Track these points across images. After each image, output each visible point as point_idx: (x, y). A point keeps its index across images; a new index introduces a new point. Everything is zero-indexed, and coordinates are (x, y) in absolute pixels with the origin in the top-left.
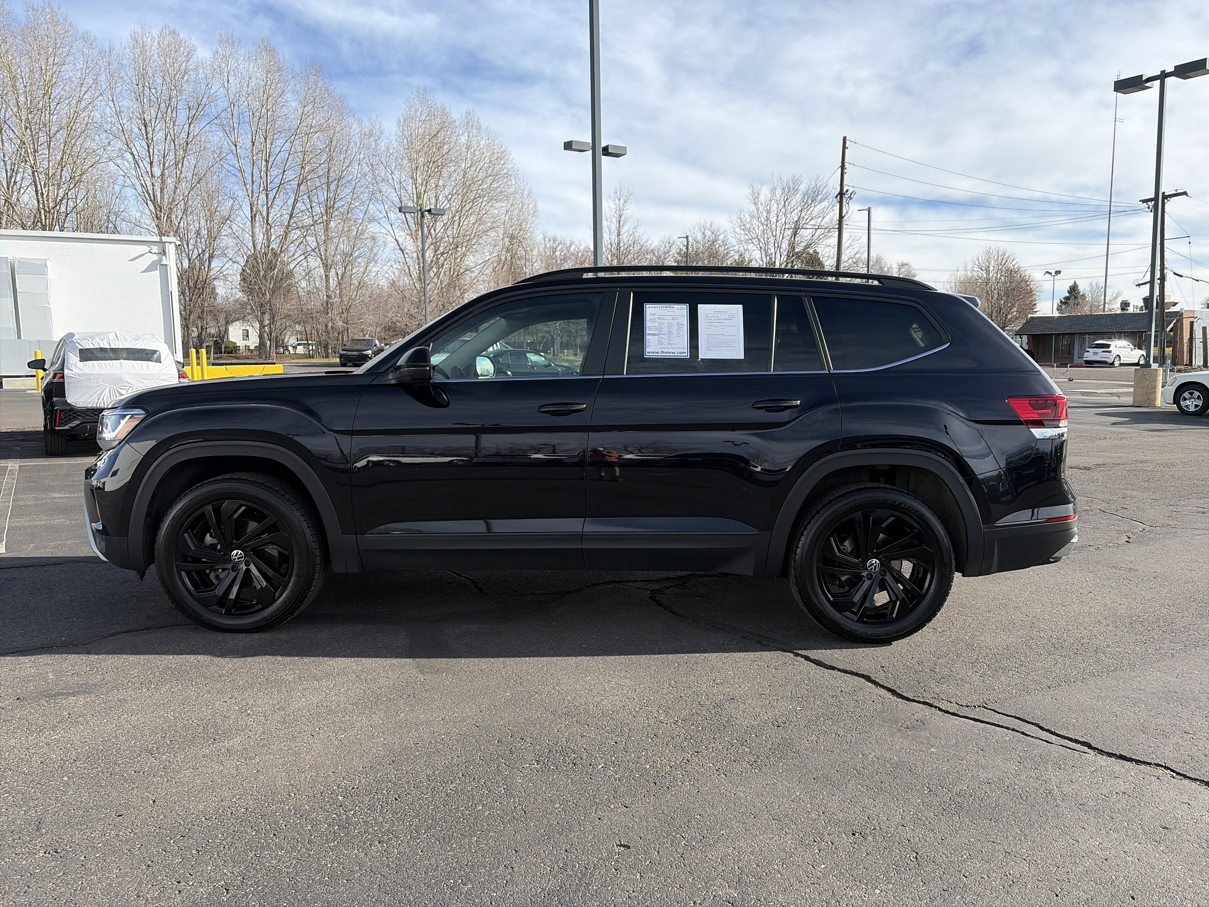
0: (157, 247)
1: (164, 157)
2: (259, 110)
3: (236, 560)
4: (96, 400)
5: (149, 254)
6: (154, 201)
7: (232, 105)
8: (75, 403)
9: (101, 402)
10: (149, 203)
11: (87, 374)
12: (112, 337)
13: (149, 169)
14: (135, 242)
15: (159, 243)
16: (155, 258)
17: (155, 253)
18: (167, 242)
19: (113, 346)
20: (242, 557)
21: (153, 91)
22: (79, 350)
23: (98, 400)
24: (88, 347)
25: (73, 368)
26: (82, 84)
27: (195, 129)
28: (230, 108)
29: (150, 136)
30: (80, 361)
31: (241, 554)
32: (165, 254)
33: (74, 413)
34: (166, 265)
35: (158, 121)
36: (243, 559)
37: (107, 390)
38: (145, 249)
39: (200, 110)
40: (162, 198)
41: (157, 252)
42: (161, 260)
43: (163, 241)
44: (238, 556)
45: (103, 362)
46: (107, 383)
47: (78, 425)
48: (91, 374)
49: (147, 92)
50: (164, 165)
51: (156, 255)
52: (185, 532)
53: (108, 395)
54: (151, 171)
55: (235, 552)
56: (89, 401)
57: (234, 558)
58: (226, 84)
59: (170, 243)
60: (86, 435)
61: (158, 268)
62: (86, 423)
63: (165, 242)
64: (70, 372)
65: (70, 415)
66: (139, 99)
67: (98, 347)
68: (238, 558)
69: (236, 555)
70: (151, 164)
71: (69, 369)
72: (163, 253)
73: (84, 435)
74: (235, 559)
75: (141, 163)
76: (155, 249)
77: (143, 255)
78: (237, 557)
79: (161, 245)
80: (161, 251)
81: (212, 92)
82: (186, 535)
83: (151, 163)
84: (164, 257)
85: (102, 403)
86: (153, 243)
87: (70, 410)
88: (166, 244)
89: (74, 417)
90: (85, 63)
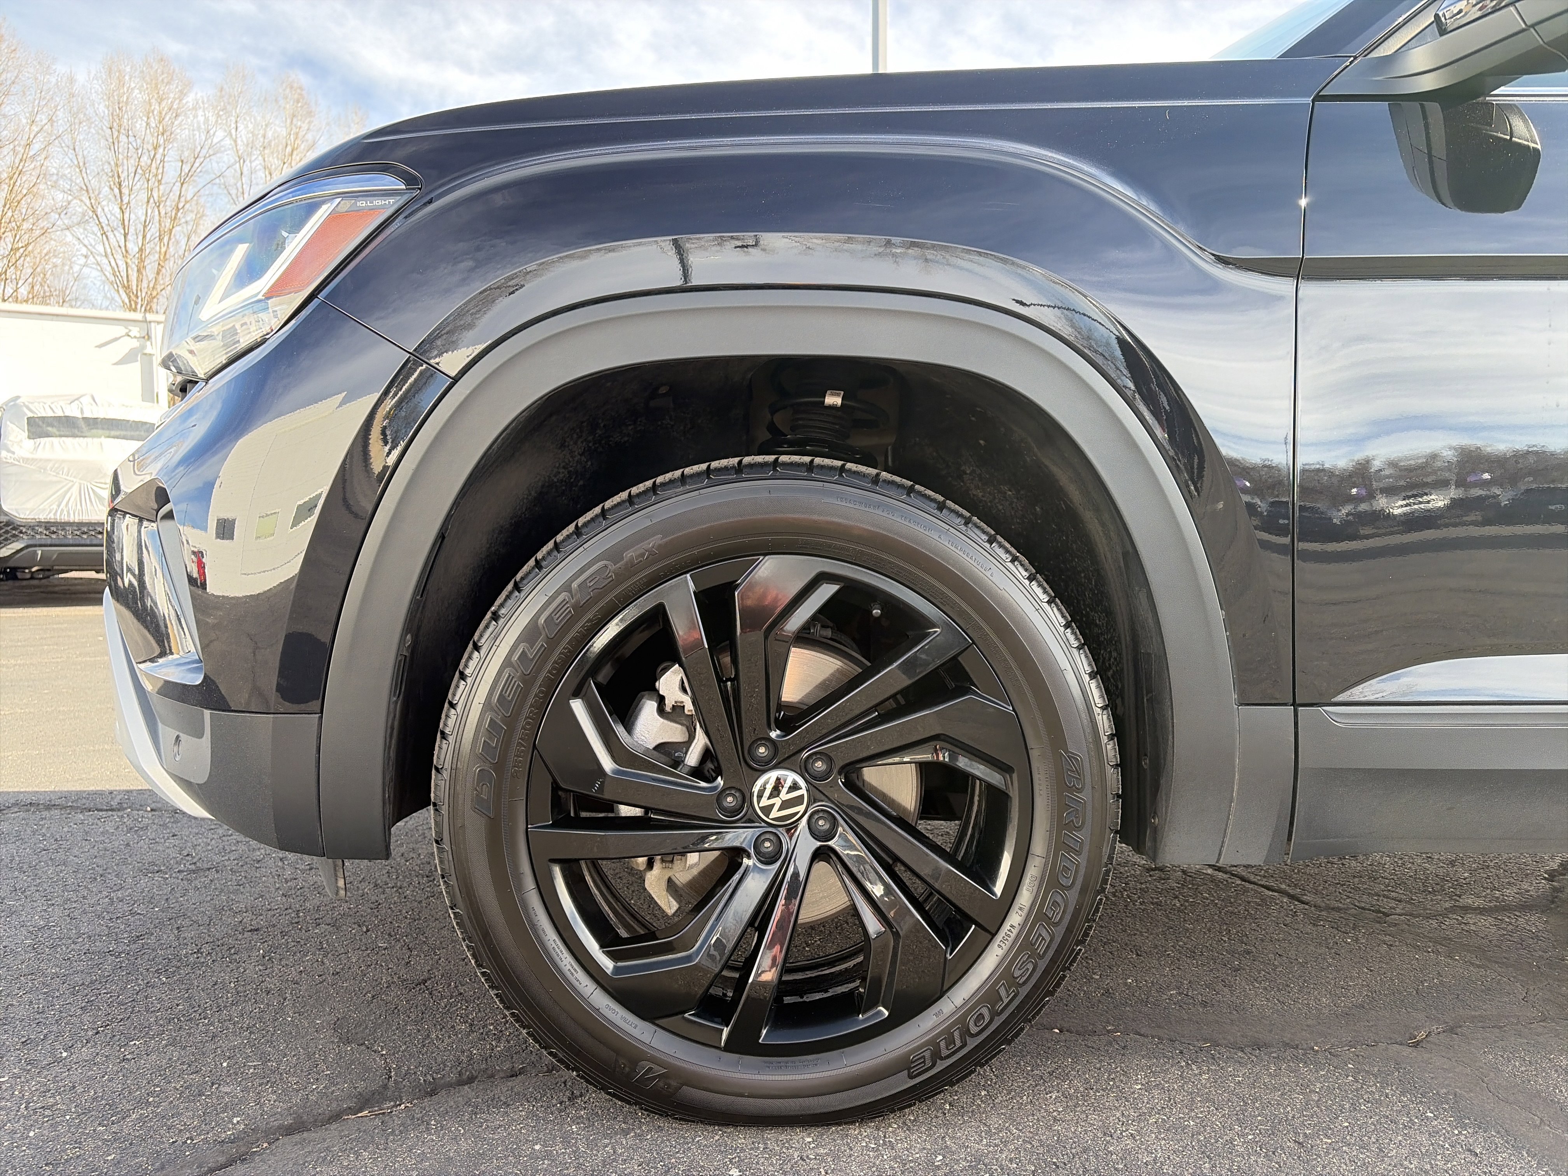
0: (138, 329)
1: (145, 227)
2: (280, 168)
3: (774, 814)
4: (55, 507)
5: (127, 338)
6: (127, 288)
7: (242, 161)
8: (17, 510)
9: (62, 510)
10: (121, 291)
11: (41, 460)
12: (87, 400)
13: (122, 244)
14: (105, 321)
15: (141, 323)
16: (135, 344)
17: (135, 337)
18: (154, 322)
19: (87, 415)
20: (798, 801)
21: (131, 139)
22: (28, 418)
23: (59, 506)
24: (44, 415)
25: (15, 448)
26: (33, 122)
27: (189, 191)
28: (238, 164)
29: (126, 200)
30: (29, 438)
31: (795, 787)
32: (149, 338)
33: (14, 529)
34: (150, 354)
35: (137, 179)
36: (801, 808)
37: (75, 490)
38: (120, 330)
39: (197, 165)
40: (139, 280)
41: (138, 335)
42: (143, 347)
43: (148, 320)
44: (784, 796)
45: (70, 439)
46: (74, 477)
47: (18, 551)
48: (49, 460)
49: (123, 138)
50: (144, 237)
51: (136, 340)
52: (576, 694)
53: (75, 499)
54: (125, 246)
55: (772, 776)
56: (41, 507)
57: (765, 802)
58: (233, 131)
59: (159, 323)
60: (34, 569)
61: (139, 358)
62: (35, 546)
63: (150, 322)
64: (10, 455)
65: (7, 532)
66: (112, 148)
67: (62, 415)
68: (785, 805)
69: (776, 790)
70: (125, 237)
71: (9, 451)
72: (146, 337)
73: (30, 568)
74: (767, 810)
75: (112, 236)
76: (135, 331)
77: (116, 339)
78: (777, 801)
79: (145, 325)
80: (144, 334)
81: (215, 140)
82: (578, 707)
83: (125, 235)
84: (148, 343)
85: (65, 512)
86: (133, 323)
87: (8, 524)
88: (153, 324)
89: (14, 536)
90: (39, 91)
